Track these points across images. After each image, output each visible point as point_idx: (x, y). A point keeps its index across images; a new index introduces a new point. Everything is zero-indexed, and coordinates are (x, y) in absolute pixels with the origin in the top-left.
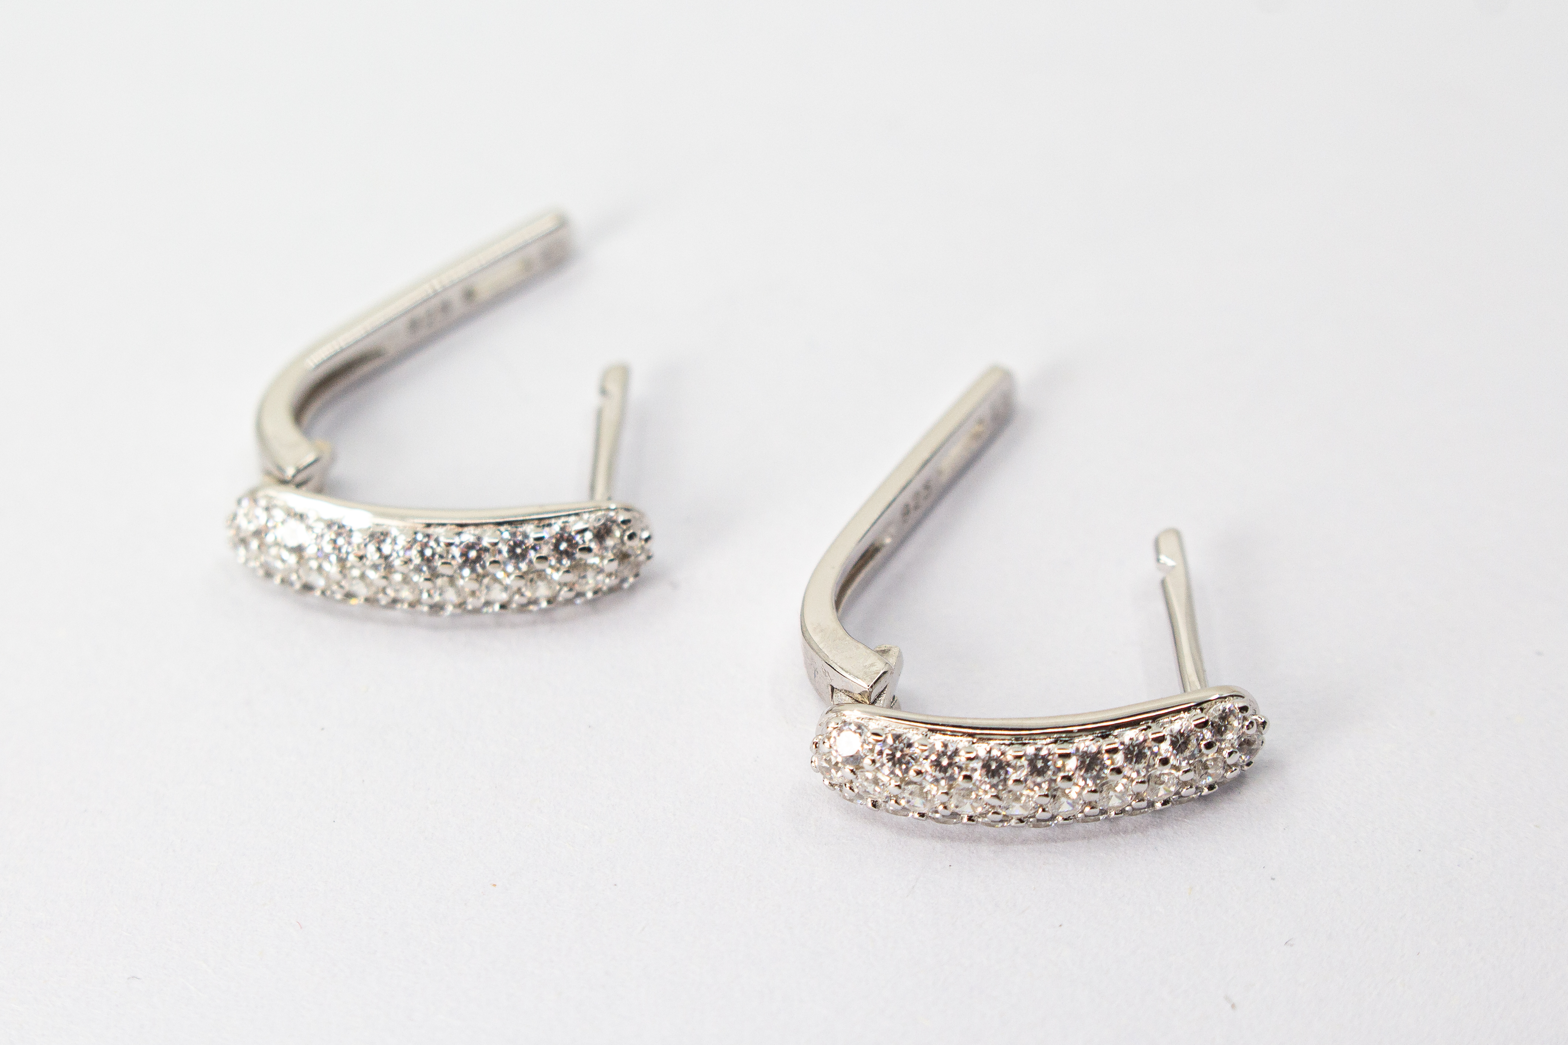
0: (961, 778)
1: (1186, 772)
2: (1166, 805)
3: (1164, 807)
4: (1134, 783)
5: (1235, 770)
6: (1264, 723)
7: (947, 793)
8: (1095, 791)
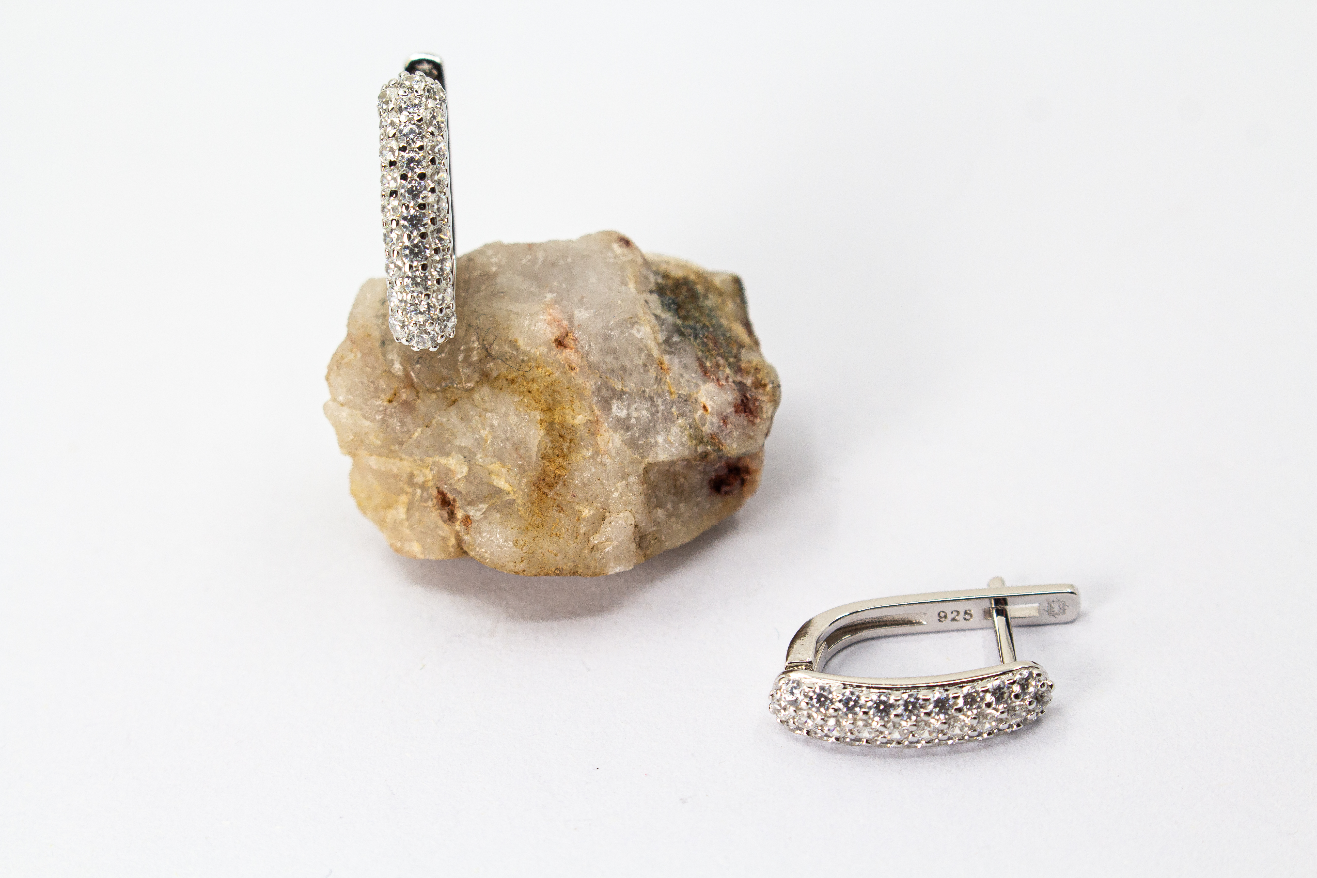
0: (861, 713)
1: (1002, 713)
2: (990, 735)
3: (989, 736)
4: (970, 718)
5: (1033, 714)
6: (1051, 686)
7: (853, 723)
8: (945, 723)
